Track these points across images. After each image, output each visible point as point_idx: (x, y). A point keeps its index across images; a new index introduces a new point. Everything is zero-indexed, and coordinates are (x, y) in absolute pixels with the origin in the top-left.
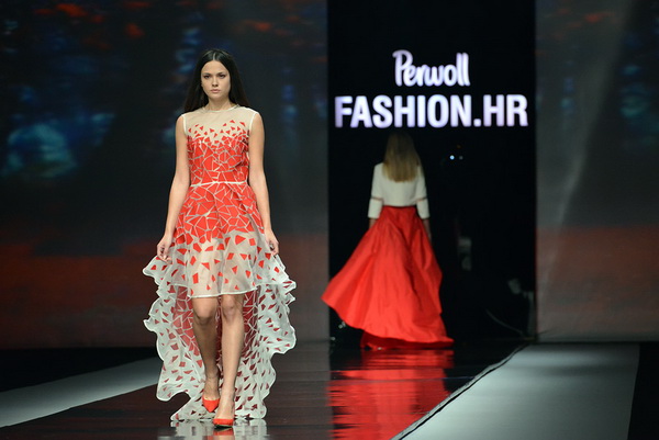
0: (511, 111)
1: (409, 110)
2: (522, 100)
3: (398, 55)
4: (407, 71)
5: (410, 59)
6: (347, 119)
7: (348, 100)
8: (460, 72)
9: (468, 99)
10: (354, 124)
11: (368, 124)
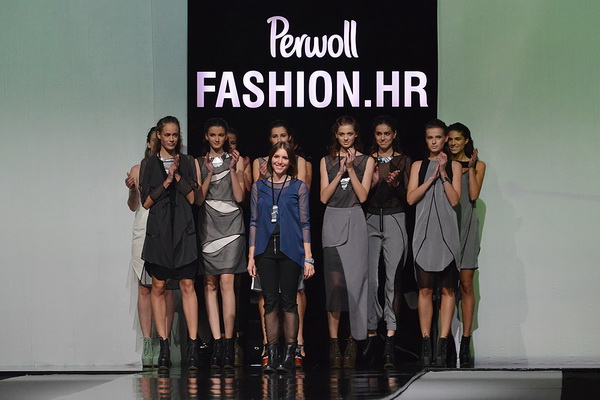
0: (409, 89)
1: (287, 88)
2: (422, 77)
3: (273, 21)
4: (283, 41)
5: (287, 26)
6: (211, 98)
7: (212, 75)
8: (347, 42)
9: (356, 75)
10: (219, 103)
11: (236, 104)
